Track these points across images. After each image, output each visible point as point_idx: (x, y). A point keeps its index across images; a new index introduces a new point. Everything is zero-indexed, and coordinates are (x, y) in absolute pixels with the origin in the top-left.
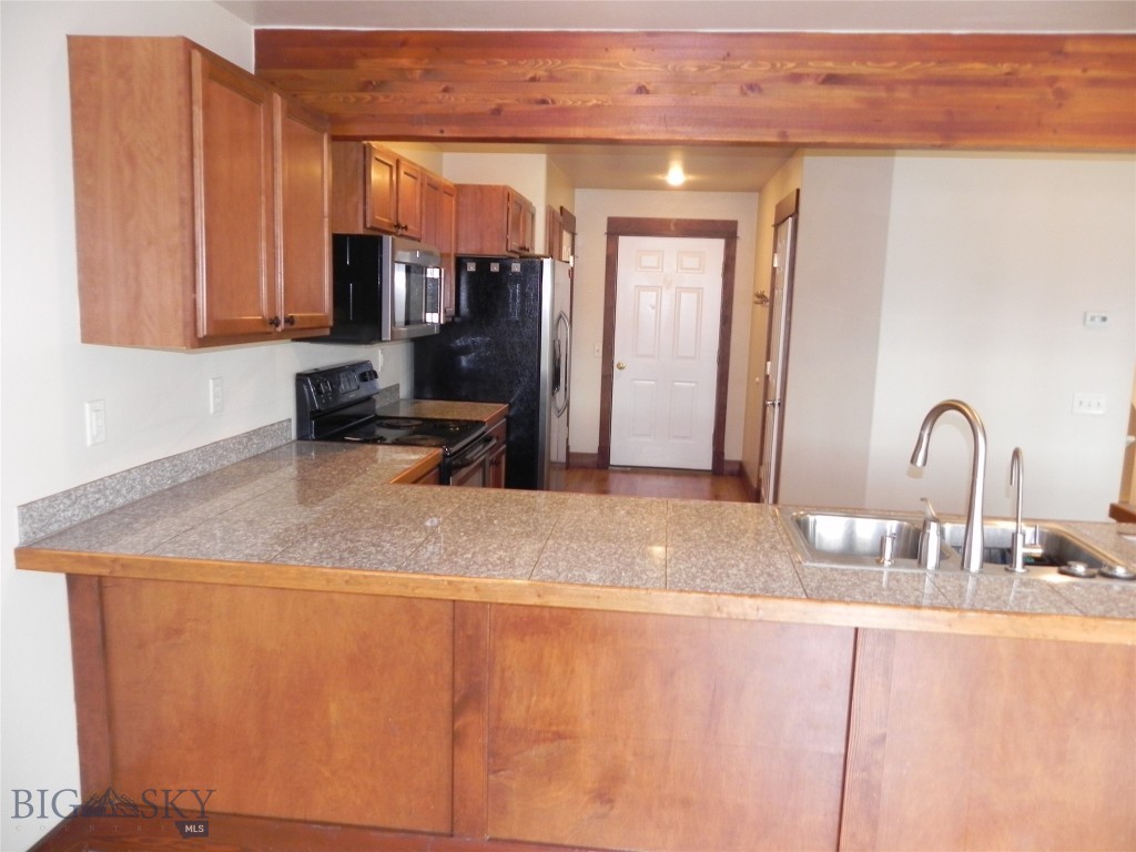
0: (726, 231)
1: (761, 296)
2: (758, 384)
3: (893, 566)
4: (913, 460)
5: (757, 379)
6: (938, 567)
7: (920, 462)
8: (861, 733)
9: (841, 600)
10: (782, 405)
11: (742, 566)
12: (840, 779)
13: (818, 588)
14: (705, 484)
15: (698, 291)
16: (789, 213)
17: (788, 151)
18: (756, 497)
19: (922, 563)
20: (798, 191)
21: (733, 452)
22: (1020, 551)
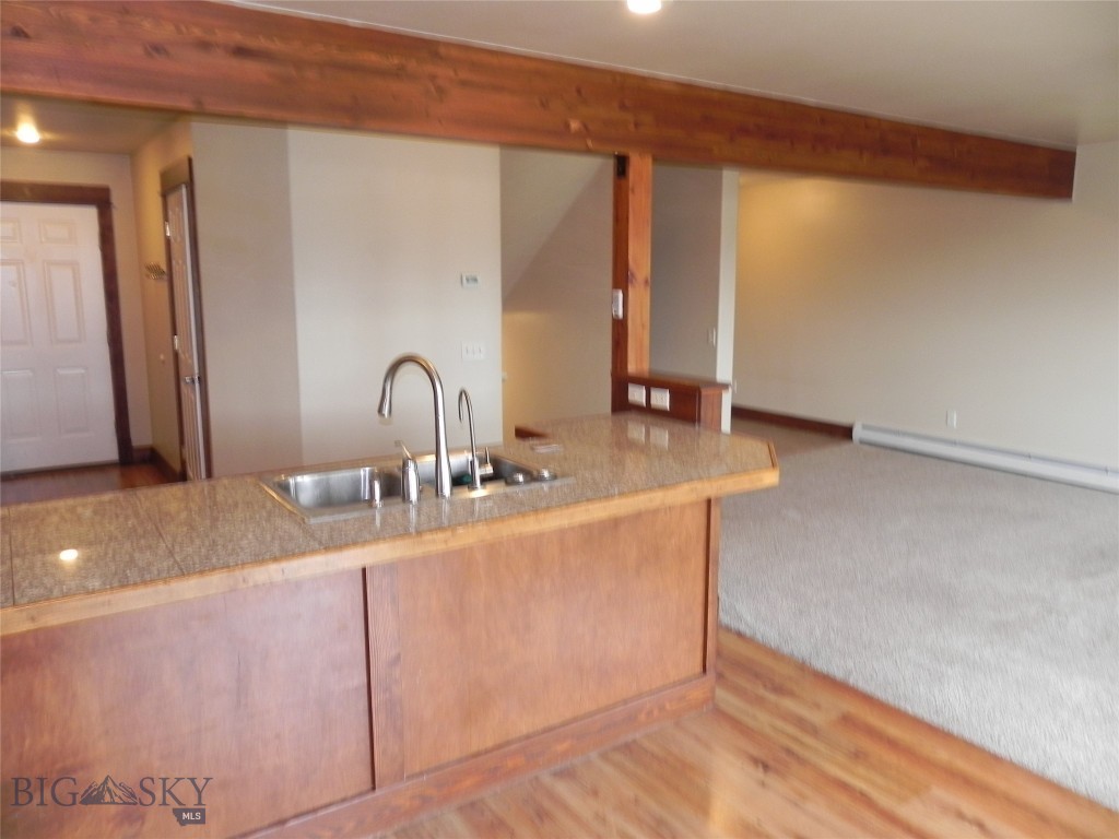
0: (98, 198)
1: (155, 270)
2: (163, 362)
3: (384, 505)
4: (380, 410)
5: (162, 357)
6: (419, 499)
7: (386, 411)
8: (380, 657)
9: (355, 543)
10: (203, 380)
11: (250, 536)
12: (366, 704)
13: (331, 538)
14: (115, 476)
15: (74, 266)
16: (179, 182)
17: (171, 117)
18: (182, 477)
19: (405, 498)
20: (190, 160)
21: (141, 437)
22: (478, 473)
